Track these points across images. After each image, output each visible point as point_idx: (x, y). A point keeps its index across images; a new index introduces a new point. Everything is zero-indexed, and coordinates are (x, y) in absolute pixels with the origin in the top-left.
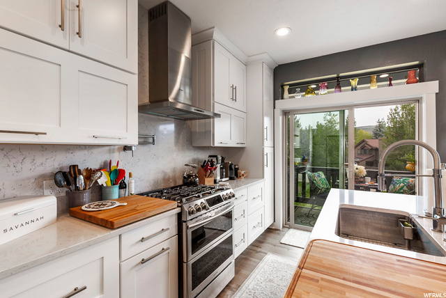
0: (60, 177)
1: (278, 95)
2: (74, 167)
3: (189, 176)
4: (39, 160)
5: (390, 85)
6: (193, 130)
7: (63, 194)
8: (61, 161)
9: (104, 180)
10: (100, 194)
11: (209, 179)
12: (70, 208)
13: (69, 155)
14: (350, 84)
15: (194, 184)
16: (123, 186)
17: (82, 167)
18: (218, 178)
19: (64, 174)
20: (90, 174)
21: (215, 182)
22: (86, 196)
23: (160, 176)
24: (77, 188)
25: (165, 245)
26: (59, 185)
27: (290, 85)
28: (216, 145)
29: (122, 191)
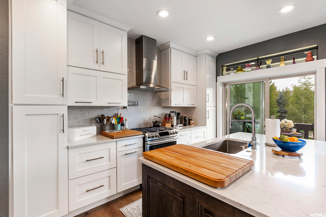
0: (97, 119)
1: (218, 73)
2: (103, 115)
3: (156, 122)
4: (91, 112)
5: (294, 63)
6: (161, 98)
7: (99, 126)
8: (98, 113)
9: (114, 121)
10: (113, 127)
11: (168, 124)
12: (101, 132)
13: (101, 111)
14: (266, 64)
15: (158, 126)
16: (123, 125)
17: (106, 116)
18: (175, 124)
19: (99, 118)
20: (109, 119)
21: (172, 126)
22: (107, 127)
23: (142, 122)
24: (104, 124)
25: (137, 150)
26: (98, 123)
27: (227, 66)
28: (172, 106)
29: (122, 127)
